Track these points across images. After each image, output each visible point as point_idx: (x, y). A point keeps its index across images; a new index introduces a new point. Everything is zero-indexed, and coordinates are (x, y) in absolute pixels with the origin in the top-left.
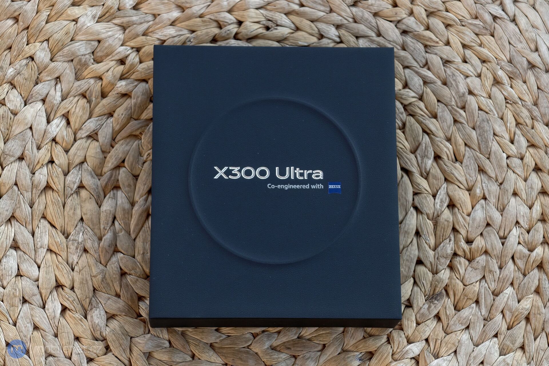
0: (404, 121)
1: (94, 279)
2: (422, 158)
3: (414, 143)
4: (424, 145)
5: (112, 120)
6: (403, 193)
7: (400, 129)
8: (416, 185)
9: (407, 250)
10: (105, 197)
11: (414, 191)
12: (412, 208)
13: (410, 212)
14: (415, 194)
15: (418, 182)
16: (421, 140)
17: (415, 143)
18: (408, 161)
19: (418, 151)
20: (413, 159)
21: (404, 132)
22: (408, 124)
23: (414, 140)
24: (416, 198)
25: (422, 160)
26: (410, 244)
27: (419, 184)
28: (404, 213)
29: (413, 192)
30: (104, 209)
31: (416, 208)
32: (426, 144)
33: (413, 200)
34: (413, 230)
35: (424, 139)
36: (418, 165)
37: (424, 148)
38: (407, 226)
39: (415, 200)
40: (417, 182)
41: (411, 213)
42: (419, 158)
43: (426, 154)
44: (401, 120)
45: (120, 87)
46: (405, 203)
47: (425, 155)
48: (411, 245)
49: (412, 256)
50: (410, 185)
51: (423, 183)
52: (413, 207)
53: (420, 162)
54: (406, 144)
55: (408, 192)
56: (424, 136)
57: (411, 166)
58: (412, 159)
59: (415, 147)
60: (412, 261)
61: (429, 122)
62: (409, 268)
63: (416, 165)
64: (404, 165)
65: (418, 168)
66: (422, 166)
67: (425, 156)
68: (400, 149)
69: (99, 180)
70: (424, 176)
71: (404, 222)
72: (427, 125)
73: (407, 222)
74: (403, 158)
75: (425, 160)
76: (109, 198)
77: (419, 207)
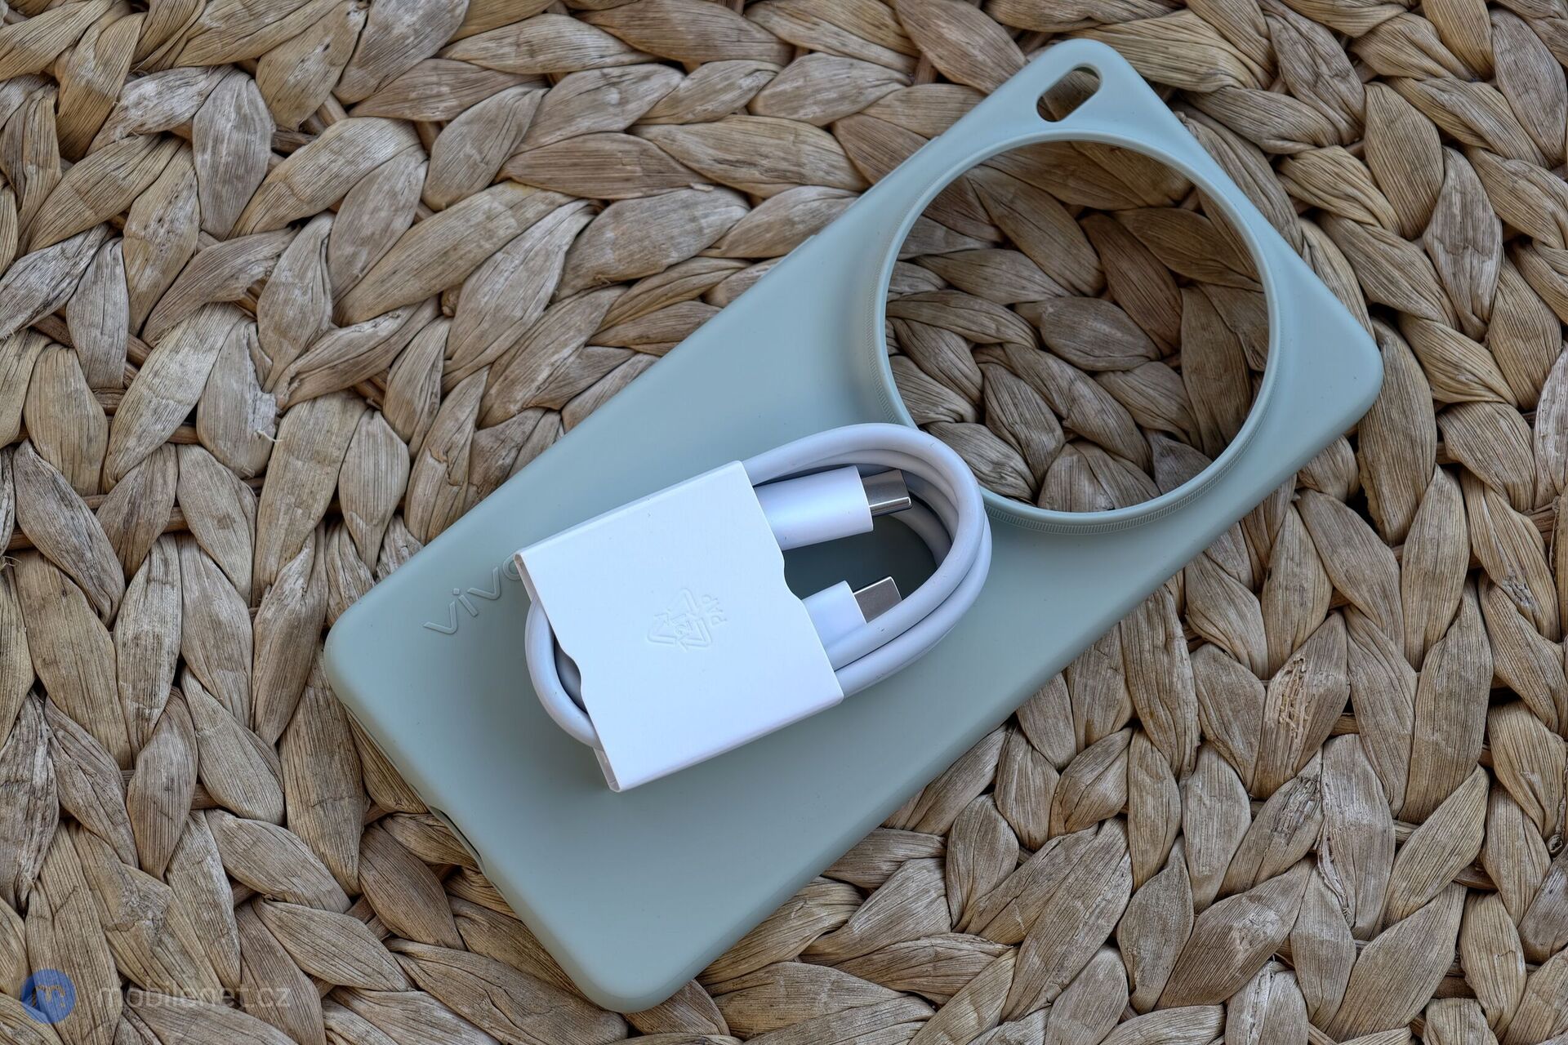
0: (1357, 106)
1: (118, 940)
2: (1456, 252)
3: (1410, 197)
4: (1456, 199)
5: (118, 250)
6: (1395, 415)
7: (1344, 145)
8: (1444, 372)
9: (1443, 651)
10: (128, 580)
11: (1440, 397)
12: (1439, 470)
13: (1432, 488)
14: (1443, 409)
15: (1454, 359)
16: (1440, 178)
17: (1415, 194)
18: (1397, 274)
19: (1434, 229)
20: (1419, 264)
21: (1361, 156)
22: (1375, 119)
23: (1410, 183)
24: (1455, 430)
25: (1455, 262)
26: (1451, 624)
27: (1456, 366)
28: (1408, 497)
29: (1435, 401)
30: (130, 634)
31: (1456, 470)
32: (1463, 194)
33: (1441, 437)
34: (1455, 562)
35: (1451, 174)
36: (1444, 289)
37: (1457, 210)
38: (1430, 551)
39: (1447, 437)
40: (1448, 356)
41: (1440, 491)
42: (1442, 258)
43: (1470, 234)
44: (1345, 106)
45: (137, 104)
46: (1409, 455)
47: (1466, 240)
48: (1455, 629)
49: (1471, 676)
50: (1420, 374)
51: (1474, 359)
52: (1444, 467)
53: (1447, 271)
54: (1379, 202)
55: (1416, 407)
56: (1450, 162)
57: (1415, 296)
58: (1412, 264)
59: (1416, 209)
60: (1469, 700)
61: (1464, 99)
62: (1465, 727)
63: (1435, 287)
64: (1382, 296)
65: (1445, 300)
66: (1459, 287)
67: (1464, 245)
68: (1358, 228)
69: (95, 510)
70: (1469, 329)
71: (1413, 533)
72: (1458, 111)
73: (1429, 532)
74: (1375, 263)
75: (1467, 260)
76: (148, 581)
77: (1471, 465)
